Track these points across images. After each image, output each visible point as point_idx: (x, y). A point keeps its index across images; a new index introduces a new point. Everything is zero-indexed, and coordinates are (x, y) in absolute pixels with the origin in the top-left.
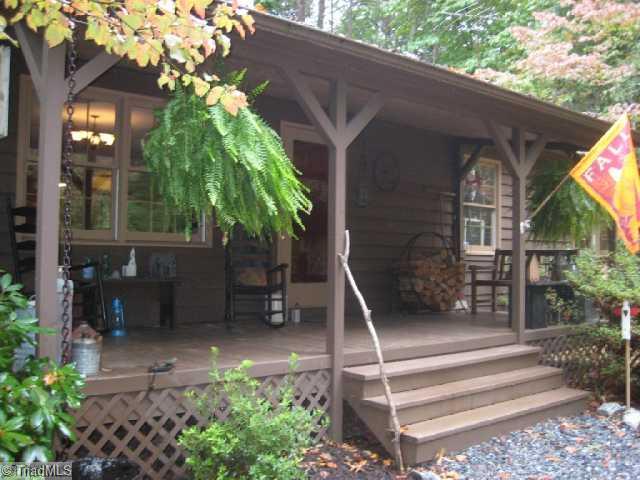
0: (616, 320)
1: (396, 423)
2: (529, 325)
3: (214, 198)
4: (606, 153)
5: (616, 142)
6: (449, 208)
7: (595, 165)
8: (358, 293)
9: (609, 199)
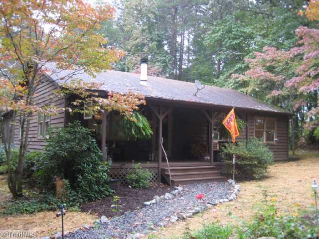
0: (231, 159)
1: (171, 178)
2: (214, 161)
3: (133, 132)
4: (230, 118)
5: (231, 116)
6: (206, 128)
7: (227, 120)
8: (164, 151)
9: (230, 129)
